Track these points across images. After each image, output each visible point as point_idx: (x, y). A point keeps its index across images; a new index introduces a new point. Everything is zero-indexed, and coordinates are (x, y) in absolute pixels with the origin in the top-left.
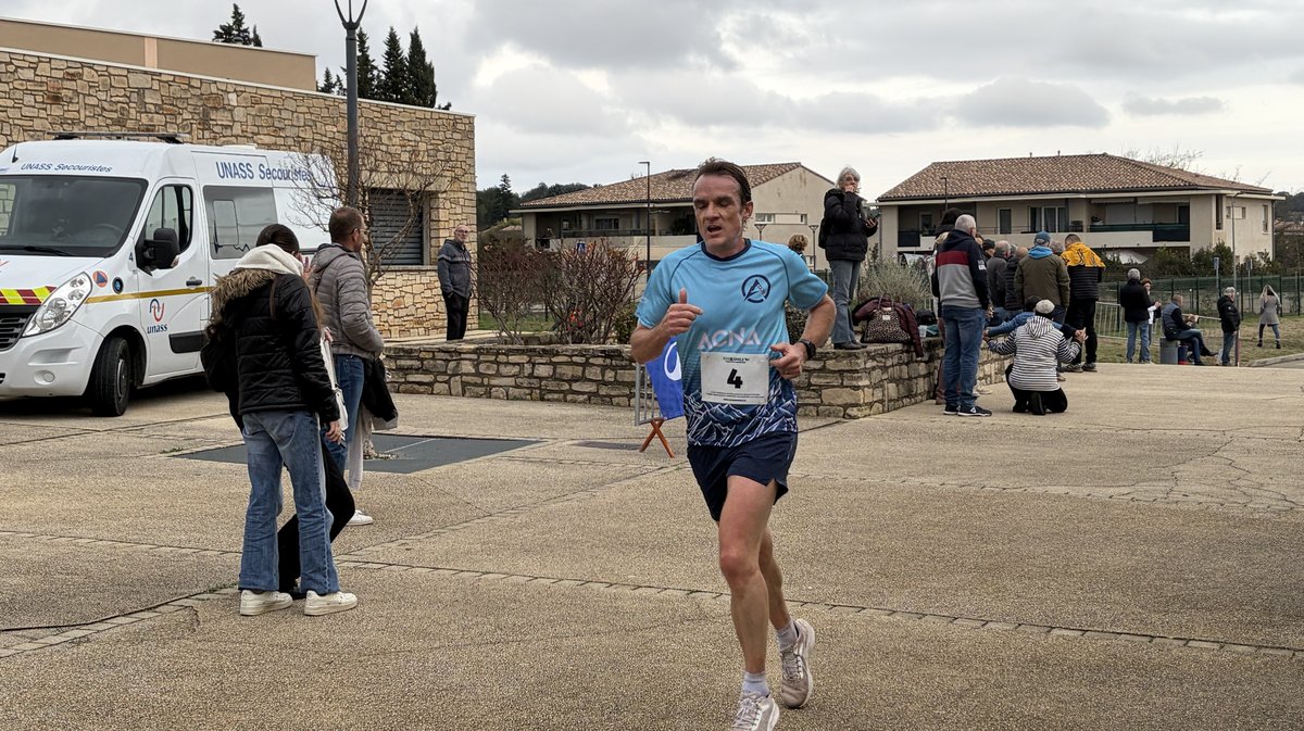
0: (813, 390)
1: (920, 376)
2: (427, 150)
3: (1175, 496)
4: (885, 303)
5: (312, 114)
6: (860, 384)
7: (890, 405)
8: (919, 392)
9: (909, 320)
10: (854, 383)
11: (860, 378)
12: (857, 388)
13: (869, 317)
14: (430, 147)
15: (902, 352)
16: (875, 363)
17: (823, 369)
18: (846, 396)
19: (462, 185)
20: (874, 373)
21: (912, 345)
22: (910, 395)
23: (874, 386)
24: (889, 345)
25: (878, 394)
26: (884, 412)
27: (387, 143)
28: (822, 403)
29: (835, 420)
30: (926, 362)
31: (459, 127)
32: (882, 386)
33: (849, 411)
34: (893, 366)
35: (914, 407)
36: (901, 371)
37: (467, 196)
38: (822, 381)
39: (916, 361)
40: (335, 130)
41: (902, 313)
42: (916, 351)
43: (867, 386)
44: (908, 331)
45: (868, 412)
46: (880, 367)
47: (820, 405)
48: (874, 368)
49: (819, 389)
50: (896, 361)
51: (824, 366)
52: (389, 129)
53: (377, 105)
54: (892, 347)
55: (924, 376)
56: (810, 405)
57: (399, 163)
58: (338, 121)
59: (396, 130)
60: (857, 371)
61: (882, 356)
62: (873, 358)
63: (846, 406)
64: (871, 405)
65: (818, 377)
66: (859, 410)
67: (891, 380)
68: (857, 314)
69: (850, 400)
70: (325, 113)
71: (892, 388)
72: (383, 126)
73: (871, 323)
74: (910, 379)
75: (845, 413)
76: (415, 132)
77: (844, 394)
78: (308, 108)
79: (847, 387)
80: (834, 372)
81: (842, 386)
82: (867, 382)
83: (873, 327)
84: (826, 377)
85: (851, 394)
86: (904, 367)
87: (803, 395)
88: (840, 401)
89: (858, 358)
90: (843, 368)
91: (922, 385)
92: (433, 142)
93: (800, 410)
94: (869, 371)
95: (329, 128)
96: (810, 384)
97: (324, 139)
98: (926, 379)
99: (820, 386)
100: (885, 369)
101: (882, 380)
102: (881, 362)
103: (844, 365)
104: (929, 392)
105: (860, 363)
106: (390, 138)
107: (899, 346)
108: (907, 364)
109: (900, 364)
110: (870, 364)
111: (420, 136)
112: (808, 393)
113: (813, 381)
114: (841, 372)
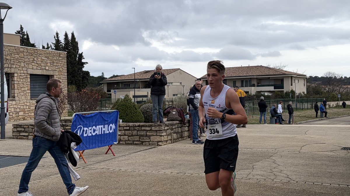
0: (148, 137)
1: (185, 131)
2: (50, 63)
3: (251, 176)
4: (174, 108)
5: (10, 51)
6: (163, 134)
7: (174, 141)
8: (185, 136)
9: (181, 113)
10: (161, 134)
11: (163, 133)
12: (161, 136)
13: (169, 113)
14: (51, 62)
15: (179, 124)
16: (168, 128)
17: (151, 130)
18: (158, 139)
19: (62, 73)
20: (168, 131)
21: (182, 122)
22: (182, 137)
23: (168, 135)
24: (174, 122)
25: (170, 137)
26: (171, 143)
27: (36, 60)
28: (151, 141)
29: (154, 146)
30: (188, 127)
31: (61, 56)
32: (171, 135)
33: (159, 143)
34: (175, 128)
35: (182, 141)
36: (178, 130)
37: (64, 76)
38: (151, 134)
39: (184, 126)
40: (18, 56)
41: (179, 111)
42: (183, 123)
43: (165, 135)
44: (181, 117)
45: (165, 143)
46: (170, 129)
47: (150, 141)
48: (168, 129)
49: (149, 137)
50: (176, 126)
51: (151, 129)
52: (37, 56)
53: (33, 49)
54: (175, 122)
55: (187, 131)
56: (147, 141)
57: (41, 67)
58: (19, 54)
59: (39, 57)
60: (161, 131)
61: (171, 125)
62: (168, 126)
63: (158, 142)
64: (167, 141)
65: (149, 132)
66: (162, 143)
67: (174, 133)
68: (165, 112)
69: (159, 140)
70: (15, 51)
71: (175, 136)
72: (35, 55)
73: (169, 114)
74: (182, 132)
75: (158, 143)
76: (46, 57)
77: (157, 138)
78: (9, 49)
79: (158, 136)
80: (154, 131)
81: (157, 135)
82: (165, 134)
83: (170, 116)
84: (152, 133)
85: (160, 138)
86: (180, 129)
87: (144, 138)
88: (156, 140)
89: (162, 126)
90: (157, 129)
91: (186, 134)
92: (52, 60)
93: (144, 143)
94: (166, 130)
95: (16, 56)
96: (147, 135)
97: (14, 59)
98: (188, 132)
99: (150, 135)
100: (172, 129)
101: (171, 133)
102: (171, 127)
103: (157, 128)
104: (189, 136)
105: (163, 128)
106: (37, 59)
107: (178, 122)
108: (181, 127)
109: (177, 127)
110: (166, 128)
111: (48, 58)
112: (146, 138)
113: (148, 134)
114: (157, 131)
